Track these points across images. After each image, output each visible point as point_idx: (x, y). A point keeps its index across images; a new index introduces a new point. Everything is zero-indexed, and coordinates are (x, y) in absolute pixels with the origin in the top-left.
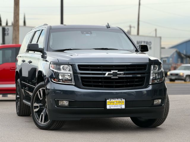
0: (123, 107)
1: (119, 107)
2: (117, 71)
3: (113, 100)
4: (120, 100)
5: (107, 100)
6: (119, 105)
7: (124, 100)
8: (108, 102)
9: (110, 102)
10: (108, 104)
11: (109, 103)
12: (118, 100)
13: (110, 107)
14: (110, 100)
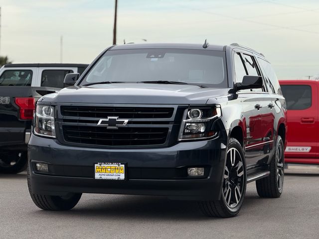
0: (122, 177)
1: (116, 178)
2: (116, 118)
3: (106, 165)
4: (117, 166)
5: (96, 165)
6: (115, 174)
7: (123, 166)
8: (98, 167)
9: (100, 167)
10: (98, 172)
11: (99, 170)
12: (112, 165)
13: (100, 176)
14: (100, 165)
